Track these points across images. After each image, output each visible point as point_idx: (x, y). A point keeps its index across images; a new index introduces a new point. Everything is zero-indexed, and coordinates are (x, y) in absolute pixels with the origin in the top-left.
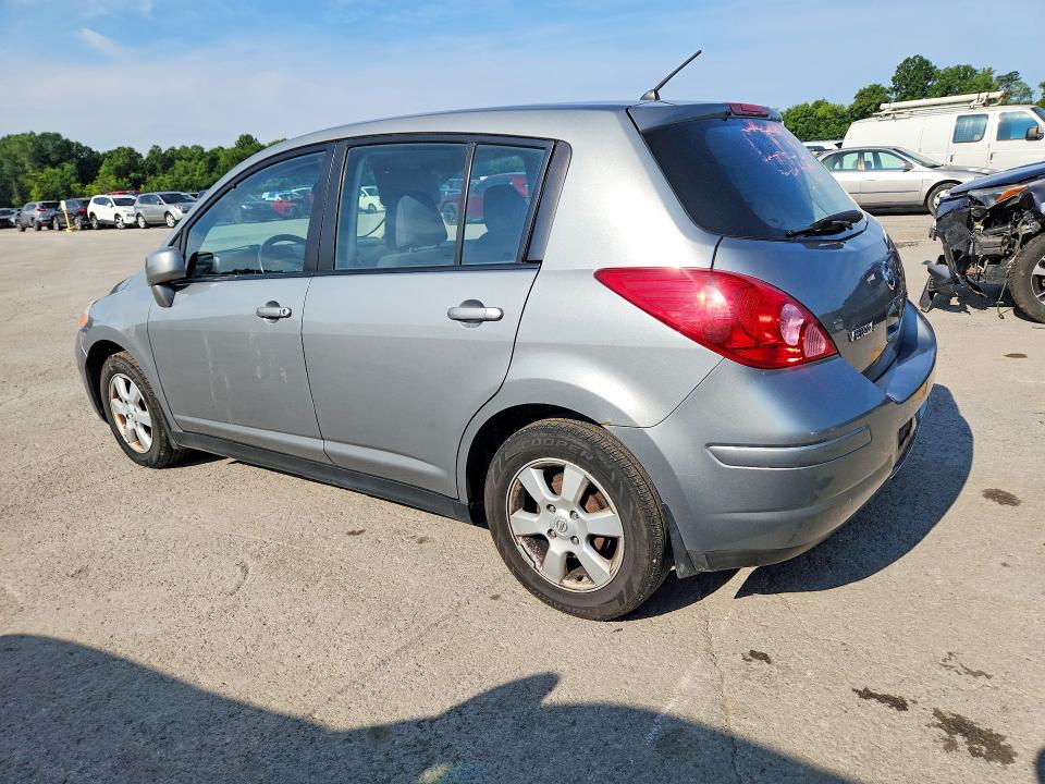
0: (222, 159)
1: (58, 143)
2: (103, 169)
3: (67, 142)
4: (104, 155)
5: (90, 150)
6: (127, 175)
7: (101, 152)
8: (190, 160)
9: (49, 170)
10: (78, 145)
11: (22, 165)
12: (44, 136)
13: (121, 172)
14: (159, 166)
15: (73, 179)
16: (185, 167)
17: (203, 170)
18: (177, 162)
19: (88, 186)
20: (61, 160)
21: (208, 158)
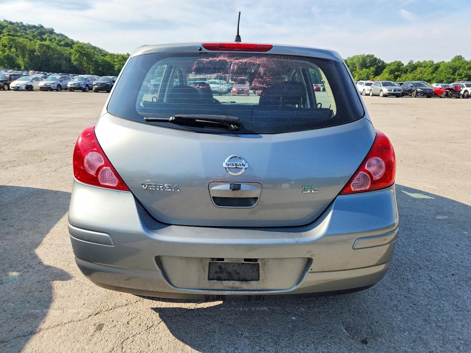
0: (441, 67)
1: (372, 59)
2: (385, 70)
3: (376, 59)
4: (388, 65)
5: (384, 63)
6: (394, 73)
7: (387, 63)
8: (425, 67)
9: (364, 70)
10: (380, 60)
11: (356, 67)
12: (368, 56)
13: (392, 72)
14: (409, 70)
15: (372, 74)
16: (421, 71)
17: (430, 72)
18: (419, 68)
19: (376, 77)
20: (370, 66)
21: (434, 66)
